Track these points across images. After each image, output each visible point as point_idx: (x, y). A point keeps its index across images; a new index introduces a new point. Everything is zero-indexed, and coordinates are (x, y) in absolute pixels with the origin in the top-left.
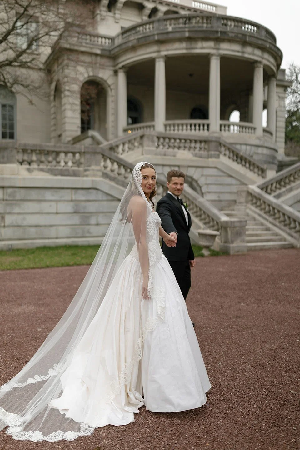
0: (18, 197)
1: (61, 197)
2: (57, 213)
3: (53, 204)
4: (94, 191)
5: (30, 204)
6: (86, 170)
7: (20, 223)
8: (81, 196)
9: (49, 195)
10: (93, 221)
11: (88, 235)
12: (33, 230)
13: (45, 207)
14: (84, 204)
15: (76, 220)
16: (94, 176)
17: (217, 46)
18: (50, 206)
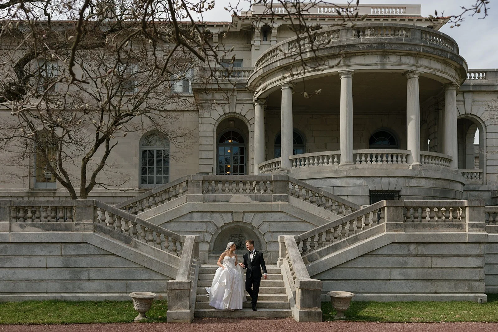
0: (9, 253)
1: (50, 252)
2: (46, 268)
3: (43, 259)
4: (85, 245)
5: (20, 259)
6: (76, 225)
7: (10, 277)
8: (70, 250)
9: (38, 250)
10: (84, 276)
11: (79, 291)
12: (22, 284)
13: (35, 261)
14: (74, 258)
15: (66, 275)
16: (85, 230)
17: (347, 63)
18: (40, 261)
